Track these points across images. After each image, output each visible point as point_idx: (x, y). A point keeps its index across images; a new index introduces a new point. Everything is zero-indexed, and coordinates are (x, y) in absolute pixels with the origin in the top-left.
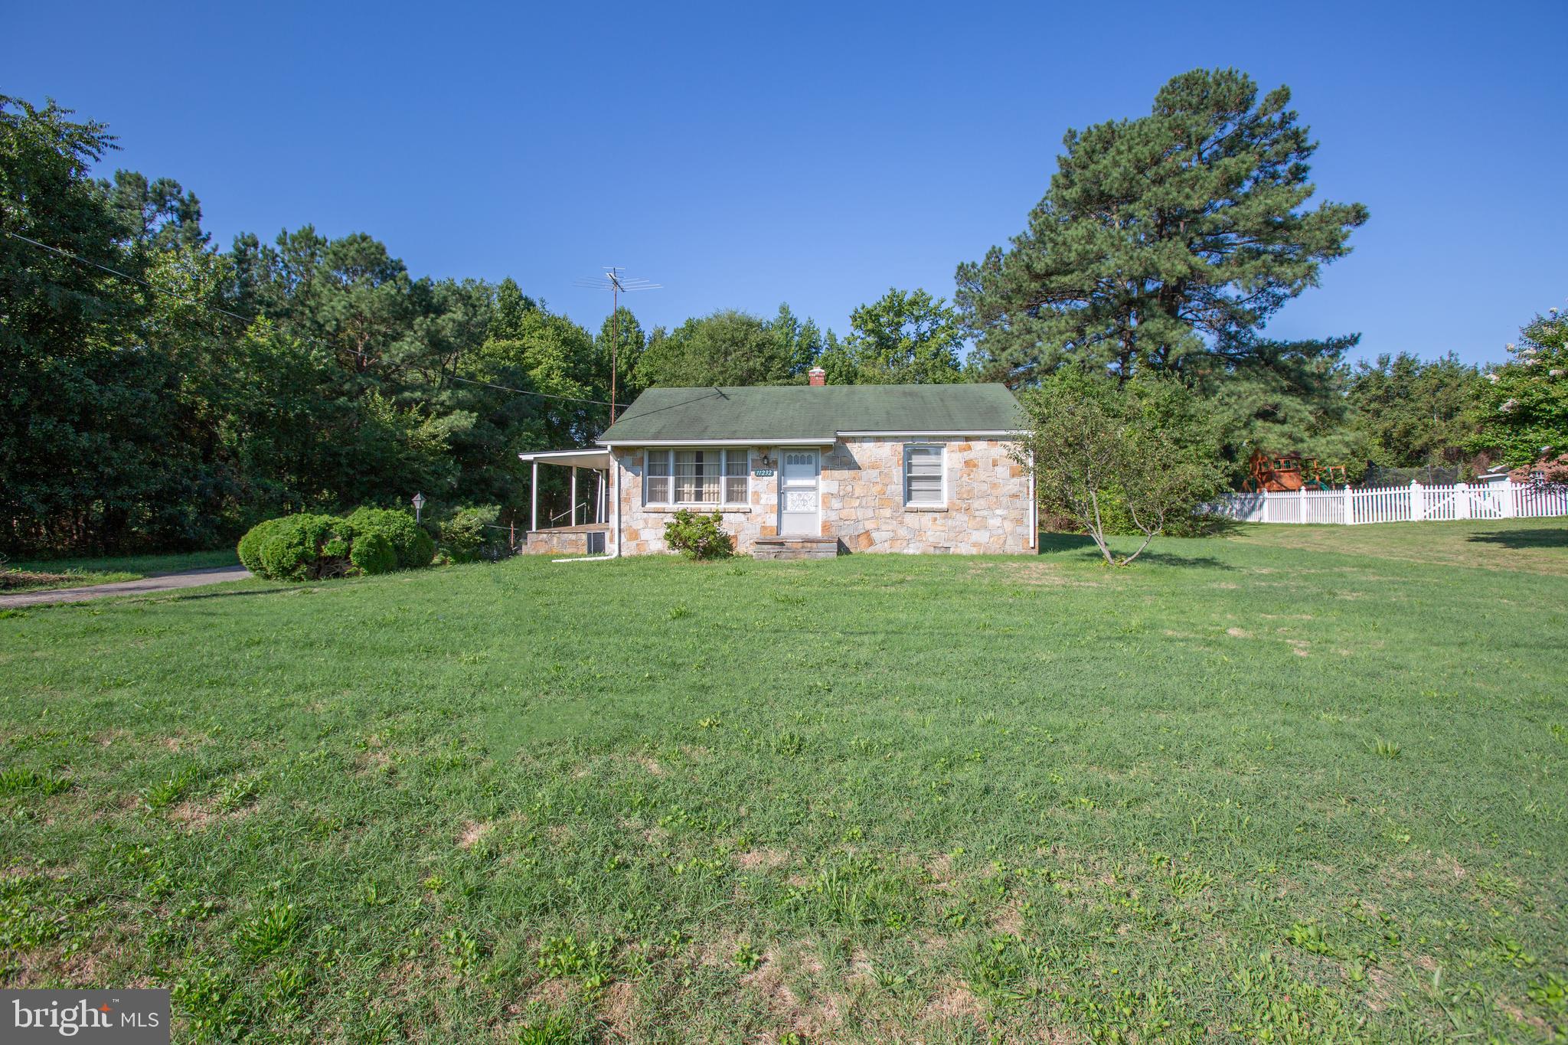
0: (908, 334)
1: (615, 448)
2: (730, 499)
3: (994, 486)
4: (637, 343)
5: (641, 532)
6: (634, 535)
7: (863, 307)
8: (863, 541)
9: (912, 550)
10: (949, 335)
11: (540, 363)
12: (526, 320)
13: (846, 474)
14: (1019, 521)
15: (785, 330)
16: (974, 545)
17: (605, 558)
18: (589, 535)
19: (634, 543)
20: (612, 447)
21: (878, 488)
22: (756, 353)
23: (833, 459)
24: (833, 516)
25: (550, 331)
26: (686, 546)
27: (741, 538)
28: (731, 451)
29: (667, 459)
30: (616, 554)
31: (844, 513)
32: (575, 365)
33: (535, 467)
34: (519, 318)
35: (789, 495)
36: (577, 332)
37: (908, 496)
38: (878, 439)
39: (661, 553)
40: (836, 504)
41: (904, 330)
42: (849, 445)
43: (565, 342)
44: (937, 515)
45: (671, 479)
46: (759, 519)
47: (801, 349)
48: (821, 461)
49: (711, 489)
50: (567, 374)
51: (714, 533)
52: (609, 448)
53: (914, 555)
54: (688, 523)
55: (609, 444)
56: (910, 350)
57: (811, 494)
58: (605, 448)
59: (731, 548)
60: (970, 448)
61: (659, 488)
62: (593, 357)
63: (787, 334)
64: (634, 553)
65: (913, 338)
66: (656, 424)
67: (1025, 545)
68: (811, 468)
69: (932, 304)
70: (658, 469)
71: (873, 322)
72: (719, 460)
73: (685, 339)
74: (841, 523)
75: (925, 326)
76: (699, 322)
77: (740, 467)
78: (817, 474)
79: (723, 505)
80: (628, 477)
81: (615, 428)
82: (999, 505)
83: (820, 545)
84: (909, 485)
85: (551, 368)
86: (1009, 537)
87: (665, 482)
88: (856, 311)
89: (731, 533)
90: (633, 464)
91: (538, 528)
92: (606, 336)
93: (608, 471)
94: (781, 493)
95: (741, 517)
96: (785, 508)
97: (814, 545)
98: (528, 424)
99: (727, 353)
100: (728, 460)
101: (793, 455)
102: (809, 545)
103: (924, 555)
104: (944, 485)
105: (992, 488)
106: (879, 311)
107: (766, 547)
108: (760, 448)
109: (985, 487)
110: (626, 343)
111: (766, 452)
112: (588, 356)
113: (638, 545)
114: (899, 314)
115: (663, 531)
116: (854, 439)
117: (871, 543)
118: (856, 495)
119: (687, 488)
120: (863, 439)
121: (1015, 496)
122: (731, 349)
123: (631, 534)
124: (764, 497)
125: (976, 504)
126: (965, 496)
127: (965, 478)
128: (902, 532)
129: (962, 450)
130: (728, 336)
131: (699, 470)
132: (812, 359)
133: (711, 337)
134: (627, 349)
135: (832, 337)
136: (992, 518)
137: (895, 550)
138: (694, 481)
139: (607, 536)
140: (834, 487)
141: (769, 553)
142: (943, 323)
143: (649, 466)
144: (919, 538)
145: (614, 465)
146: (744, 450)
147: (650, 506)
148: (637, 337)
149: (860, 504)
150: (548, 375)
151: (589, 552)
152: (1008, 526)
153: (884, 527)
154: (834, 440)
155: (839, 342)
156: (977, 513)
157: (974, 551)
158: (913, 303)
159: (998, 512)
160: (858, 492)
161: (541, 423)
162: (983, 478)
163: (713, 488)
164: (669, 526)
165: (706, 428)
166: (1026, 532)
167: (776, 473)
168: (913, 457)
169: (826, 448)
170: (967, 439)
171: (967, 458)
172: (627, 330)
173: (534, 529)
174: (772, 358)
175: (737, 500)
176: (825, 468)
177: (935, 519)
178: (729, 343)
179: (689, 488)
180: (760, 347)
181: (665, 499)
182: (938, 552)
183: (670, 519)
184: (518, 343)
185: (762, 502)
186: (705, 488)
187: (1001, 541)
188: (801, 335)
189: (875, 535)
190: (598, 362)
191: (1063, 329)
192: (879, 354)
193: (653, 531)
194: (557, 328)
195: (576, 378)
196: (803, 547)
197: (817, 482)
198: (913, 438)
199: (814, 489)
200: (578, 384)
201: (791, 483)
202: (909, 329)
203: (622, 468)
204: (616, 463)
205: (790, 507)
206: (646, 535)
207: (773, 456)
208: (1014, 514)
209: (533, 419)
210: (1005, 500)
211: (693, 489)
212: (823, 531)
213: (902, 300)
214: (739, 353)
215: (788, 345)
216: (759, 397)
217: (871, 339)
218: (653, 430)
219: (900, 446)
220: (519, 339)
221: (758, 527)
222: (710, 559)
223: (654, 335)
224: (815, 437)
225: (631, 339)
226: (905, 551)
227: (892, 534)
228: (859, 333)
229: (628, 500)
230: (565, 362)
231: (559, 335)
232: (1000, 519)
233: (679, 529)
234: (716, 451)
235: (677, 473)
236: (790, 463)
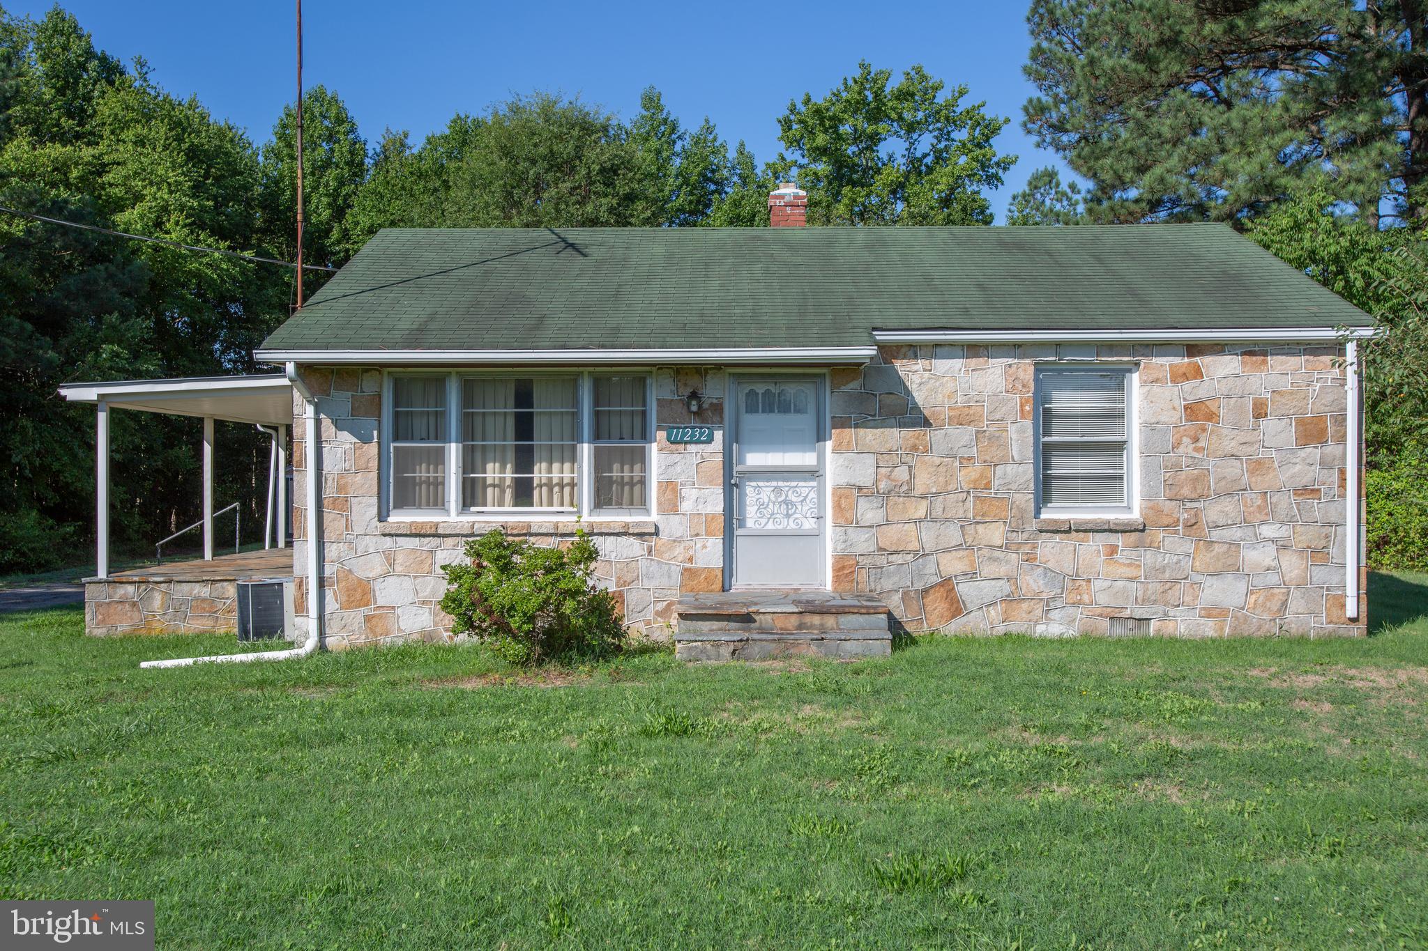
0: (891, 158)
1: (305, 369)
2: (603, 499)
3: (1258, 466)
4: (350, 164)
5: (378, 586)
6: (360, 593)
7: (807, 101)
8: (936, 604)
9: (1054, 628)
10: (975, 159)
11: (138, 198)
12: (107, 105)
13: (893, 437)
14: (1319, 554)
15: (654, 143)
16: (1212, 611)
17: (282, 655)
18: (242, 590)
19: (356, 617)
20: (302, 367)
21: (973, 471)
22: (600, 188)
23: (864, 397)
24: (862, 542)
25: (160, 131)
26: (502, 628)
27: (632, 598)
28: (603, 375)
29: (441, 399)
30: (311, 644)
31: (890, 536)
32: (217, 206)
33: (102, 418)
34: (88, 98)
35: (750, 489)
36: (221, 134)
37: (1044, 494)
38: (973, 350)
39: (427, 637)
40: (869, 512)
41: (883, 150)
42: (901, 366)
43: (194, 155)
44: (1119, 540)
45: (453, 452)
46: (679, 550)
47: (686, 182)
48: (831, 404)
49: (556, 476)
50: (197, 223)
51: (574, 593)
52: (290, 368)
53: (1061, 642)
54: (506, 568)
55: (290, 359)
56: (897, 189)
57: (806, 488)
58: (278, 370)
59: (616, 630)
60: (1198, 373)
61: (422, 473)
62: (258, 190)
63: (658, 152)
64: (360, 639)
65: (901, 162)
66: (411, 310)
67: (1335, 612)
68: (805, 421)
69: (941, 98)
70: (419, 425)
71: (826, 131)
72: (576, 402)
73: (450, 158)
74: (881, 561)
75: (925, 143)
76: (478, 124)
77: (626, 422)
78: (820, 437)
79: (589, 518)
80: (341, 444)
81: (304, 318)
82: (1269, 513)
83: (843, 619)
84: (1047, 466)
85: (165, 209)
86: (1295, 594)
87: (438, 458)
88: (793, 110)
89: (612, 588)
90: (355, 412)
91: (112, 567)
92: (285, 148)
93: (289, 429)
94: (732, 484)
95: (633, 547)
96: (742, 523)
97: (830, 621)
98: (113, 327)
99: (538, 187)
100: (596, 402)
101: (760, 388)
102: (816, 620)
103: (1088, 639)
104: (1134, 463)
105: (1252, 472)
106: (836, 109)
107: (705, 626)
108: (679, 370)
109: (1234, 469)
110: (327, 164)
111: (694, 381)
112: (247, 188)
113: (368, 619)
114: (876, 115)
115: (440, 587)
116: (913, 351)
117: (956, 608)
118: (918, 492)
119: (492, 472)
120: (935, 350)
121: (1309, 491)
122: (549, 176)
123: (350, 591)
124: (690, 494)
125: (1213, 512)
126: (1186, 492)
127: (1187, 447)
128: (1033, 582)
129: (1179, 377)
130: (542, 150)
131: (524, 428)
132: (708, 206)
133: (506, 152)
134: (331, 176)
135: (746, 160)
136: (1253, 546)
137: (1015, 628)
138: (511, 455)
139: (289, 592)
140: (864, 473)
141: (717, 644)
142: (961, 135)
143: (397, 415)
144: (1073, 597)
145: (305, 415)
146: (639, 375)
147: (398, 518)
148: (352, 153)
149: (929, 512)
150: (159, 224)
151: (244, 634)
152: (1292, 565)
153: (988, 570)
154: (871, 351)
155: (759, 171)
156: (1215, 535)
157: (1209, 629)
158: (904, 95)
159: (1268, 531)
160: (922, 484)
161: (143, 325)
162: (1230, 446)
163: (561, 472)
164: (455, 574)
165: (542, 319)
166: (1335, 580)
167: (718, 435)
168: (1055, 395)
169: (844, 370)
170: (1193, 349)
171: (1191, 398)
172: (331, 138)
173: (102, 573)
174: (630, 198)
175: (620, 504)
176: (841, 423)
177: (1113, 550)
178: (542, 165)
179: (497, 473)
180: (610, 173)
181: (437, 502)
182: (1119, 631)
183: (456, 555)
184: (87, 153)
185: (687, 506)
186: (540, 473)
187: (1275, 605)
188: (686, 154)
189: (965, 589)
190: (270, 202)
191: (1274, 123)
192: (837, 196)
193: (407, 583)
194: (175, 124)
195: (220, 232)
196: (801, 627)
197: (821, 458)
198: (1058, 346)
199: (814, 474)
200: (222, 245)
201: (754, 459)
202: (893, 148)
203: (326, 422)
204: (310, 410)
205: (753, 519)
206: (389, 592)
207: (712, 390)
208: (1306, 536)
209: (125, 317)
210: (1284, 502)
211: (509, 475)
212: (837, 579)
213: (882, 89)
214: (565, 186)
215: (657, 176)
216: (659, 250)
217: (822, 167)
218: (406, 324)
219: (1025, 369)
220: (89, 144)
221: (676, 572)
222: (567, 663)
223: (385, 149)
224: (823, 343)
225: (341, 152)
226: (1040, 629)
227: (1007, 588)
228: (794, 155)
229: (343, 504)
230: (194, 196)
231: (180, 140)
232: (1271, 549)
233: (482, 584)
234: (568, 375)
235: (467, 434)
236: (752, 409)
